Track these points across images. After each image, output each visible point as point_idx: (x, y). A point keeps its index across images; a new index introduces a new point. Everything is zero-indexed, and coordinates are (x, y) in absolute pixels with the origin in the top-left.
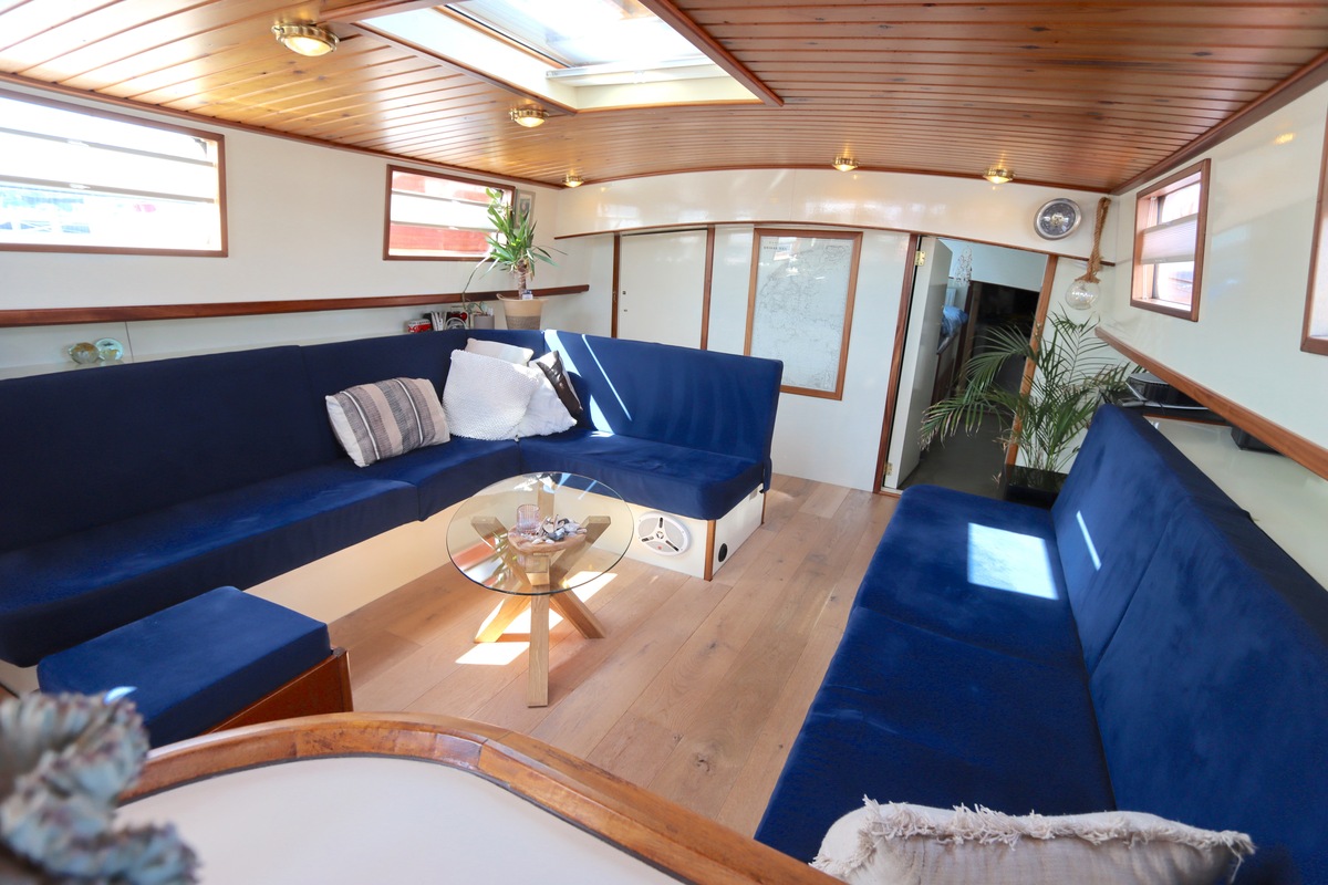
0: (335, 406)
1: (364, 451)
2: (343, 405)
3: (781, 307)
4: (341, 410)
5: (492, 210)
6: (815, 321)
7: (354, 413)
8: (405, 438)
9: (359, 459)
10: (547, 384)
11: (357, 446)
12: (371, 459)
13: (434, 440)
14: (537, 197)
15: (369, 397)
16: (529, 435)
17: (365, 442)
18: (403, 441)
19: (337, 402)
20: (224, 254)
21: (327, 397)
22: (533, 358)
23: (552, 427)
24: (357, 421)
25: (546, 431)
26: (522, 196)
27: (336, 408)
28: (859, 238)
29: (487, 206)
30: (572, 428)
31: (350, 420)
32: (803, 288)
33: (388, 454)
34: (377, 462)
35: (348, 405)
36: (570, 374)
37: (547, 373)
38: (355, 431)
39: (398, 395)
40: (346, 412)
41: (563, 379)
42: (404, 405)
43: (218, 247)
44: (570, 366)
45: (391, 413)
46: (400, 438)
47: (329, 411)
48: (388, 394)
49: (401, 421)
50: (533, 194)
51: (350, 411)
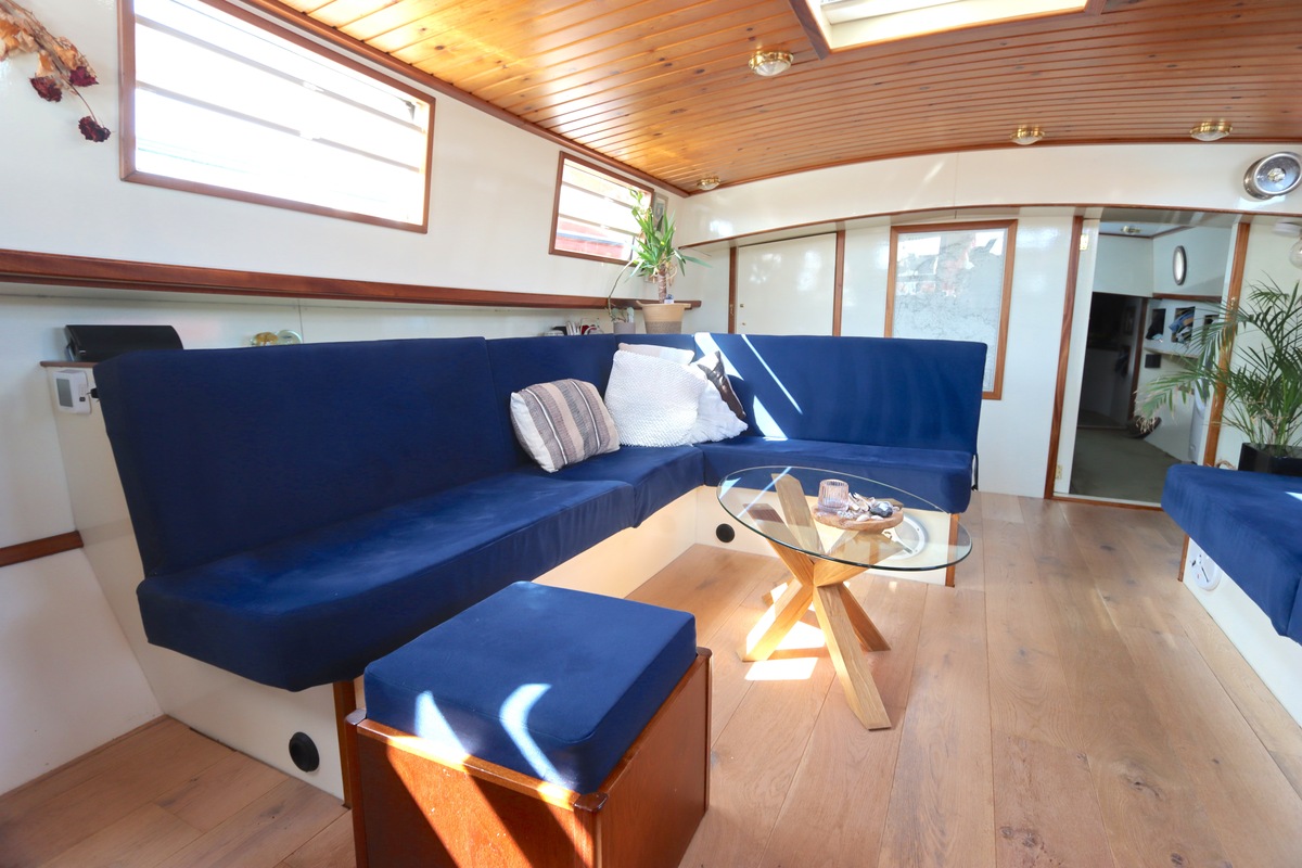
0: (520, 405)
1: (552, 455)
2: (528, 404)
3: (925, 306)
4: (527, 409)
5: (635, 212)
6: (965, 317)
7: (538, 412)
8: (586, 443)
9: (548, 463)
10: (711, 386)
11: (545, 449)
12: (560, 465)
13: (609, 447)
14: (669, 202)
15: (550, 396)
16: (701, 440)
17: (552, 444)
18: (585, 445)
19: (522, 400)
20: (422, 230)
21: (513, 394)
22: (694, 360)
23: (724, 432)
24: (542, 421)
25: (717, 437)
26: (659, 200)
27: (521, 406)
28: (1013, 225)
29: (631, 207)
30: (743, 433)
31: (536, 420)
32: (950, 284)
33: (573, 459)
34: (564, 467)
35: (533, 404)
36: (731, 377)
37: (710, 376)
38: (540, 433)
39: (574, 395)
40: (531, 412)
41: (725, 382)
42: (581, 406)
43: (419, 222)
44: (730, 370)
45: (570, 415)
46: (582, 442)
47: (513, 410)
48: (566, 394)
49: (580, 423)
50: (666, 199)
51: (535, 410)
